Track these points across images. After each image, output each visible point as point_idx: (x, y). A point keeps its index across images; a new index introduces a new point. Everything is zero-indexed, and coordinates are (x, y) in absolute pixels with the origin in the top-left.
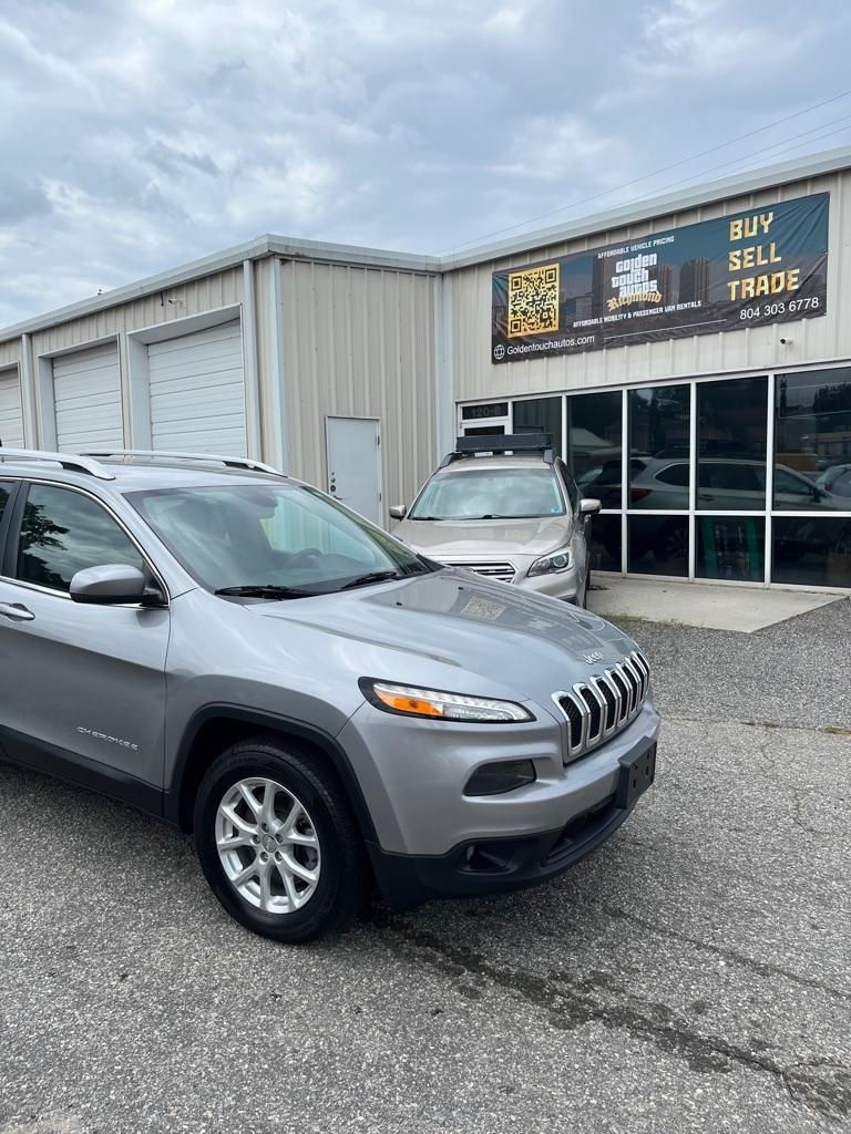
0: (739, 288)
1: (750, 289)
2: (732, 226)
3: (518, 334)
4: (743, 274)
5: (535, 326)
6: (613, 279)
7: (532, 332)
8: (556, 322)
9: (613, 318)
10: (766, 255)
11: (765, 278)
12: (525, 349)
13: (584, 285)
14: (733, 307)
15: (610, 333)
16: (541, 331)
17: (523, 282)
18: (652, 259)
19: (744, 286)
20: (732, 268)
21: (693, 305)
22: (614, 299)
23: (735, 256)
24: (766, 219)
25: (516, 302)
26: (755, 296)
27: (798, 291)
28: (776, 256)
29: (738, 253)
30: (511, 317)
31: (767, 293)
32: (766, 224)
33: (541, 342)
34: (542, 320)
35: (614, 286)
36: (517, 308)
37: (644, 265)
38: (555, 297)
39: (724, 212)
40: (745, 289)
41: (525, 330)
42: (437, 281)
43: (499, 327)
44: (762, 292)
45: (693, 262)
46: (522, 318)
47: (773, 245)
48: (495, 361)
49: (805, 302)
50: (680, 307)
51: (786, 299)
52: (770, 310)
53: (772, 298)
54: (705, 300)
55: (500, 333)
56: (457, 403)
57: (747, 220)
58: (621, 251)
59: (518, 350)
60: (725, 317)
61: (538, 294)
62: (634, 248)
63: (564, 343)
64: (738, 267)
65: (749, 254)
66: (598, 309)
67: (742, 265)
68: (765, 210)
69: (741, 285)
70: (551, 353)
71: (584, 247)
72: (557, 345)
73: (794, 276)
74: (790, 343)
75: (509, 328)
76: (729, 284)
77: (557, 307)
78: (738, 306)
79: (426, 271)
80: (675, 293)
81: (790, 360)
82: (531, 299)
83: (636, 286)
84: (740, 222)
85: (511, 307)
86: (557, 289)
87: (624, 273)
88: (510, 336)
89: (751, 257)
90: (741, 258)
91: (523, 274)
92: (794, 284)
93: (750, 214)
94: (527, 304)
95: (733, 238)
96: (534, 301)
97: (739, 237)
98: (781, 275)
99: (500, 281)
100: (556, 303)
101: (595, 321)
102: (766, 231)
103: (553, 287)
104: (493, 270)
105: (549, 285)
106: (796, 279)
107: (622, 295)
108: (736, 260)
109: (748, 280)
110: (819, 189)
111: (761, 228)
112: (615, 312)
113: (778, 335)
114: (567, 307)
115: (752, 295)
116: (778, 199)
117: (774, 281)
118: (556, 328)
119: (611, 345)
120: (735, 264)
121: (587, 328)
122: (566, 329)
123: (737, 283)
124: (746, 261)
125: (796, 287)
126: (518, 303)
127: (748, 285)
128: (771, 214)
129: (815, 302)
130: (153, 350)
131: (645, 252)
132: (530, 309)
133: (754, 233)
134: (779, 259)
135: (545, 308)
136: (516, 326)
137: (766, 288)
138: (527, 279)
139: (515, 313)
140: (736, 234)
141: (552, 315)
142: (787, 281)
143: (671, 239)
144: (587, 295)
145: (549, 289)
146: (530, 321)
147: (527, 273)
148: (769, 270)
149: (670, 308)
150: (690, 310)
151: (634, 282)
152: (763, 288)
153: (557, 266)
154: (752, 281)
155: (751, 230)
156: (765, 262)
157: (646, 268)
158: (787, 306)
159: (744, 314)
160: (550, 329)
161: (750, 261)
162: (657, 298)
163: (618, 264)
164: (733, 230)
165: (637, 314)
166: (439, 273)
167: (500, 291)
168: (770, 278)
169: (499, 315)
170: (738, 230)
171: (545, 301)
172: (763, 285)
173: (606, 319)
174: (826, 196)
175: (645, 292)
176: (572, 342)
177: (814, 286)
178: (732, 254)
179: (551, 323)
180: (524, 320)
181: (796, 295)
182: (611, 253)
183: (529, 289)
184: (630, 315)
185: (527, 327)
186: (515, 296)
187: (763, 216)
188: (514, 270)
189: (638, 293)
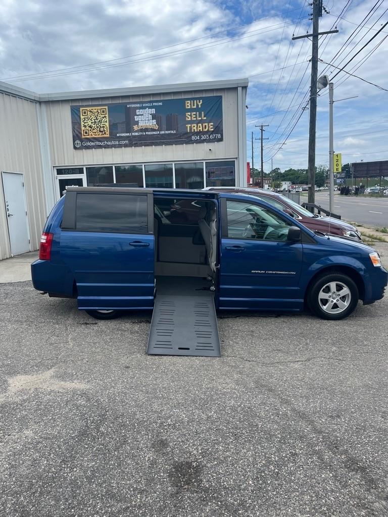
0: (190, 127)
1: (195, 128)
2: (186, 103)
3: (88, 137)
4: (191, 122)
5: (97, 133)
6: (135, 117)
7: (96, 136)
8: (108, 133)
9: (137, 134)
10: (200, 116)
11: (200, 125)
12: (93, 144)
13: (121, 118)
14: (189, 135)
15: (136, 140)
16: (100, 136)
17: (89, 113)
18: (153, 111)
20: (187, 119)
21: (172, 132)
22: (136, 126)
24: (200, 102)
25: (85, 121)
27: (213, 131)
28: (204, 117)
29: (189, 114)
30: (83, 128)
31: (201, 130)
32: (200, 104)
33: (100, 141)
35: (136, 120)
36: (86, 124)
38: (106, 122)
39: (183, 97)
40: (193, 128)
42: (38, 105)
43: (77, 133)
45: (171, 114)
46: (89, 129)
47: (203, 113)
48: (75, 148)
49: (216, 136)
50: (167, 132)
51: (209, 134)
52: (203, 138)
53: (204, 133)
54: (177, 131)
55: (77, 135)
56: (54, 167)
57: (192, 101)
58: (138, 105)
59: (89, 144)
60: (185, 138)
61: (97, 119)
62: (144, 105)
63: (113, 143)
64: (190, 119)
65: (194, 115)
66: (129, 129)
67: (191, 118)
68: (199, 99)
70: (106, 147)
71: (120, 101)
72: (109, 143)
73: (211, 125)
74: (212, 151)
75: (82, 133)
76: (187, 125)
77: (108, 126)
78: (191, 135)
79: (34, 100)
80: (164, 126)
81: (212, 157)
82: (93, 121)
83: (146, 121)
84: (189, 102)
85: (82, 123)
86: (107, 118)
87: (140, 115)
88: (83, 137)
89: (195, 116)
90: (191, 116)
91: (88, 109)
92: (211, 128)
93: (193, 99)
94: (92, 123)
95: (187, 107)
96: (95, 122)
97: (189, 107)
98: (206, 124)
99: (76, 111)
100: (107, 124)
101: (128, 134)
102: (200, 106)
103: (105, 117)
104: (71, 105)
105: (103, 116)
106: (212, 127)
107: (141, 124)
108: (189, 117)
109: (194, 125)
110: (218, 94)
111: (197, 105)
112: (136, 131)
113: (208, 147)
114: (113, 127)
115: (196, 131)
116: (204, 95)
117: (204, 126)
118: (108, 136)
119: (136, 145)
120: (188, 118)
121: (123, 137)
122: (113, 136)
123: (190, 125)
125: (212, 130)
127: (194, 126)
128: (201, 101)
129: (219, 135)
131: (150, 107)
132: (94, 125)
133: (195, 107)
134: (205, 118)
135: (102, 126)
136: (86, 133)
137: (201, 128)
138: (91, 112)
139: (85, 126)
140: (188, 106)
141: (106, 129)
142: (209, 127)
143: (161, 104)
144: (123, 123)
145: (103, 118)
146: (94, 131)
147: (90, 108)
148: (201, 122)
149: (162, 132)
150: (171, 134)
151: (145, 119)
153: (107, 107)
154: (195, 125)
155: (194, 105)
156: (200, 118)
157: (151, 114)
158: (209, 136)
159: (193, 138)
160: (105, 136)
161: (194, 118)
162: (157, 127)
163: (137, 111)
165: (147, 133)
166: (39, 101)
167: (75, 115)
168: (202, 125)
169: (76, 126)
170: (189, 104)
171: (101, 122)
172: (200, 127)
173: (133, 134)
174: (221, 97)
175: (151, 124)
176: (117, 143)
177: (218, 129)
178: (187, 114)
179: (105, 133)
180: (90, 130)
181: (212, 132)
182: (133, 106)
183: (92, 116)
184: (144, 134)
185: (93, 134)
186: (85, 118)
187: (198, 101)
188: (83, 106)
189: (147, 124)
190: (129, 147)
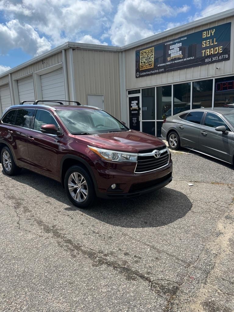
0: (205, 52)
1: (208, 53)
2: (203, 34)
3: (143, 69)
4: (206, 48)
5: (147, 67)
6: (169, 51)
8: (153, 65)
9: (169, 63)
10: (213, 42)
11: (212, 49)
12: (145, 73)
13: (161, 53)
15: (168, 68)
16: (149, 68)
17: (144, 53)
19: (206, 52)
20: (203, 46)
21: (192, 58)
22: (169, 57)
23: (204, 43)
24: (213, 31)
25: (142, 60)
26: (210, 55)
29: (205, 42)
30: (141, 64)
31: (213, 54)
32: (213, 33)
33: (149, 71)
34: (149, 65)
36: (142, 61)
37: (178, 47)
38: (153, 58)
39: (201, 29)
40: (207, 53)
41: (145, 68)
42: (120, 54)
43: (138, 67)
44: (212, 53)
45: (192, 45)
47: (215, 39)
48: (136, 77)
49: (224, 56)
50: (188, 59)
51: (218, 55)
52: (214, 59)
53: (215, 55)
54: (195, 57)
55: (138, 69)
56: (126, 90)
57: (207, 31)
58: (171, 42)
59: (143, 74)
60: (201, 62)
61: (148, 57)
62: (175, 41)
63: (155, 71)
64: (205, 46)
65: (208, 42)
66: (165, 61)
68: (212, 28)
69: (205, 51)
70: (152, 74)
71: (161, 42)
72: (153, 72)
73: (221, 48)
74: (220, 69)
75: (140, 67)
76: (202, 51)
77: (153, 60)
78: (204, 58)
79: (117, 51)
80: (187, 55)
81: (220, 74)
82: (146, 58)
84: (205, 32)
85: (141, 61)
86: (153, 55)
87: (172, 49)
88: (141, 70)
89: (208, 43)
90: (206, 43)
91: (144, 51)
92: (221, 51)
93: (208, 30)
94: (145, 60)
95: (203, 37)
96: (147, 59)
97: (205, 37)
98: (217, 48)
99: (138, 53)
100: (153, 59)
101: (164, 64)
102: (213, 35)
104: (136, 50)
105: (151, 54)
106: (221, 49)
108: (205, 44)
110: (228, 21)
111: (211, 34)
112: (169, 61)
113: (216, 66)
114: (156, 60)
115: (209, 55)
116: (216, 25)
118: (153, 67)
119: (169, 71)
120: (204, 45)
121: (161, 66)
122: (156, 67)
123: (204, 51)
124: (207, 44)
125: (221, 52)
126: (143, 60)
127: (208, 51)
128: (214, 30)
129: (227, 56)
130: (42, 77)
131: (178, 42)
132: (146, 61)
133: (209, 35)
134: (216, 43)
135: (150, 61)
136: (142, 67)
137: (213, 52)
139: (142, 63)
140: (204, 36)
141: (152, 63)
142: (219, 50)
143: (186, 38)
144: (162, 57)
145: (151, 55)
146: (146, 65)
147: (145, 50)
148: (214, 47)
149: (185, 60)
150: (191, 60)
151: (175, 52)
152: (212, 52)
153: (153, 48)
154: (209, 50)
155: (208, 35)
156: (213, 44)
158: (219, 58)
159: (206, 60)
160: (151, 67)
161: (208, 44)
163: (171, 46)
164: (203, 35)
165: (176, 62)
166: (121, 51)
167: (138, 56)
168: (214, 49)
169: (137, 63)
170: (205, 35)
171: (150, 59)
172: (212, 51)
173: (167, 63)
174: (230, 24)
175: (178, 55)
176: (157, 71)
177: (226, 51)
178: (203, 42)
179: (151, 65)
180: (144, 65)
181: (221, 54)
182: (169, 43)
183: (146, 55)
184: (174, 62)
185: (145, 67)
186: (142, 58)
187: (212, 30)
188: (142, 50)
189: (176, 55)
190: (164, 72)
